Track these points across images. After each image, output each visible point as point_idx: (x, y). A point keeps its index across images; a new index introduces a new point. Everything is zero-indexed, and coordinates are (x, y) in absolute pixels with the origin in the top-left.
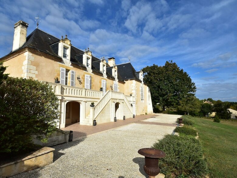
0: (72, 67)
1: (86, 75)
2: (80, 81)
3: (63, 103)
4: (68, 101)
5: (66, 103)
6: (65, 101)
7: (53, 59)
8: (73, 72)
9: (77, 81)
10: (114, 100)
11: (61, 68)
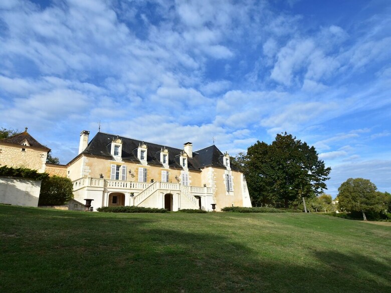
0: (124, 162)
1: (139, 168)
2: (132, 175)
3: (106, 194)
4: (111, 193)
5: (109, 194)
6: (108, 192)
7: (104, 159)
8: (123, 167)
9: (129, 175)
10: (163, 191)
11: (112, 165)
